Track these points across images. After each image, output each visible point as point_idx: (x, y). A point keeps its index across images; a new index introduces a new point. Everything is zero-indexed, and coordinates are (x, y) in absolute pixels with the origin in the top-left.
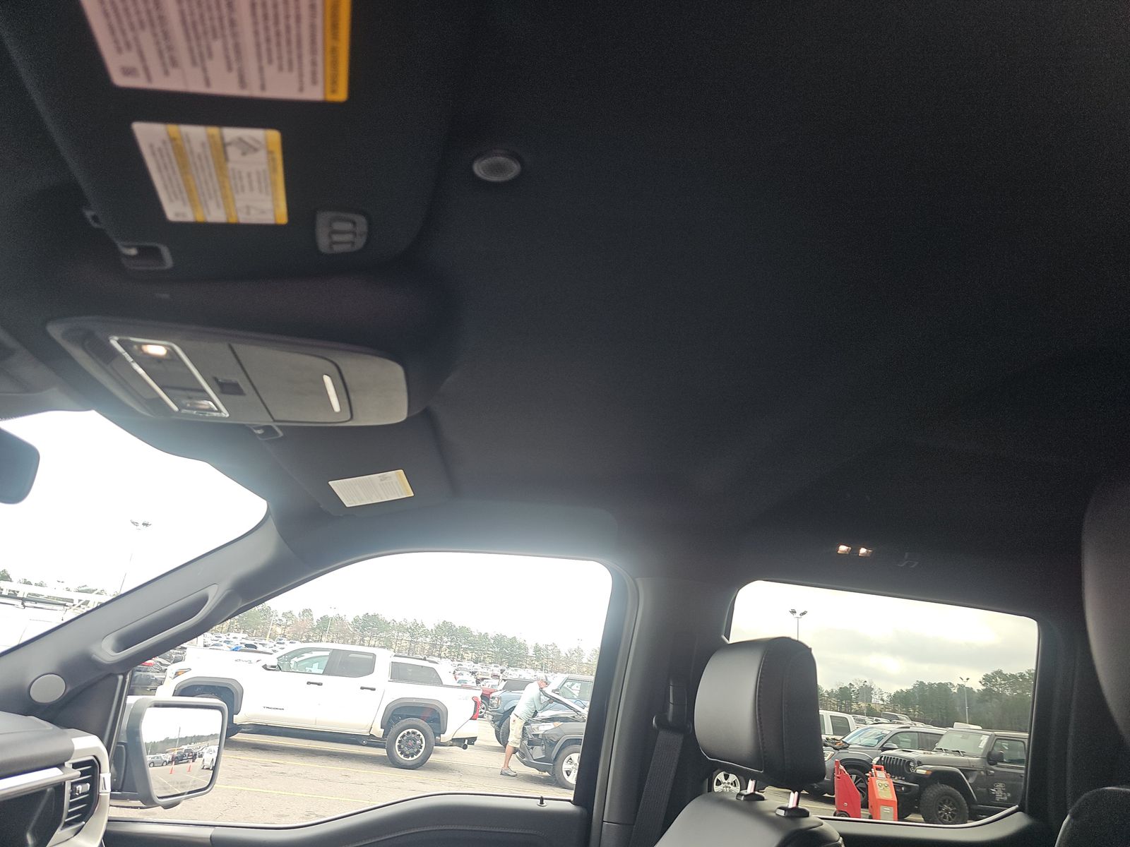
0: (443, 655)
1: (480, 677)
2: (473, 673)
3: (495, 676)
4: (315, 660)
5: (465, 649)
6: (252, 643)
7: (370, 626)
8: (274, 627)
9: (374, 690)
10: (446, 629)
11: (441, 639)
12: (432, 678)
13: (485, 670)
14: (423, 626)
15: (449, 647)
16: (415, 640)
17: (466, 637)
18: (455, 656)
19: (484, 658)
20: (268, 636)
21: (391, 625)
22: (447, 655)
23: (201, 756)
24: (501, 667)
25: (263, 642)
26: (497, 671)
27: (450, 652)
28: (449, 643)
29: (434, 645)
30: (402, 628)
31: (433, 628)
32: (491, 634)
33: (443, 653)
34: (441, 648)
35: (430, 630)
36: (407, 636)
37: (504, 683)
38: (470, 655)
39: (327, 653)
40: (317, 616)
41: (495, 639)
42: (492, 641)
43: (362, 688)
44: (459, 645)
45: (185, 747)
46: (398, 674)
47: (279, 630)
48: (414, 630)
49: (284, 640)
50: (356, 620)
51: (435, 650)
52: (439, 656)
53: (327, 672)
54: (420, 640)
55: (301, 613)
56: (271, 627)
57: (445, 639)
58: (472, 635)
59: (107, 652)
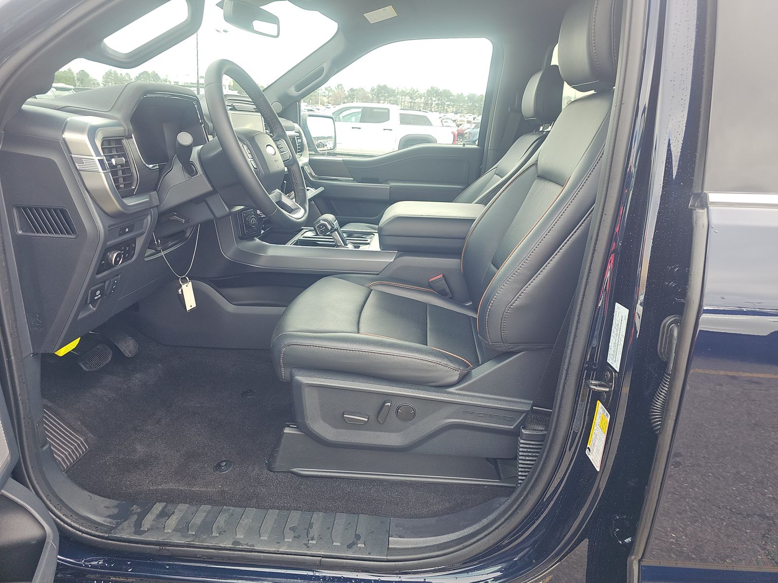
0: (433, 110)
1: (458, 123)
2: (454, 121)
3: (469, 122)
4: (353, 114)
5: (448, 105)
6: (311, 108)
7: (382, 93)
8: (322, 97)
9: (391, 130)
10: (433, 92)
11: (431, 99)
12: (426, 122)
13: (462, 118)
14: (417, 91)
15: (437, 104)
16: (413, 101)
17: (448, 96)
18: (441, 110)
19: (462, 110)
20: (320, 103)
21: (396, 91)
22: (436, 110)
23: (326, 146)
24: (474, 116)
25: (317, 107)
26: (471, 118)
27: (438, 108)
28: (437, 102)
29: (426, 104)
30: (404, 94)
31: (425, 92)
32: (466, 94)
33: (433, 109)
34: (431, 105)
35: (423, 94)
36: (408, 99)
37: (474, 125)
38: (450, 109)
39: (360, 110)
40: (347, 89)
41: (469, 97)
42: (467, 99)
43: (384, 130)
44: (444, 102)
45: (319, 141)
46: (405, 120)
47: (325, 99)
48: (412, 95)
49: (330, 105)
50: (373, 90)
51: (427, 106)
52: (431, 111)
53: (362, 120)
54: (417, 101)
55: (337, 87)
56: (320, 98)
57: (434, 99)
58: (452, 95)
59: (293, 92)
